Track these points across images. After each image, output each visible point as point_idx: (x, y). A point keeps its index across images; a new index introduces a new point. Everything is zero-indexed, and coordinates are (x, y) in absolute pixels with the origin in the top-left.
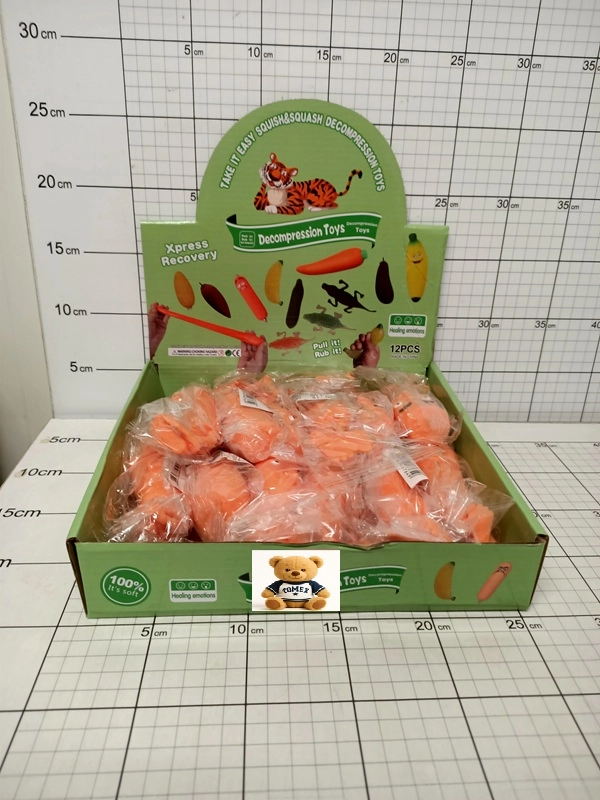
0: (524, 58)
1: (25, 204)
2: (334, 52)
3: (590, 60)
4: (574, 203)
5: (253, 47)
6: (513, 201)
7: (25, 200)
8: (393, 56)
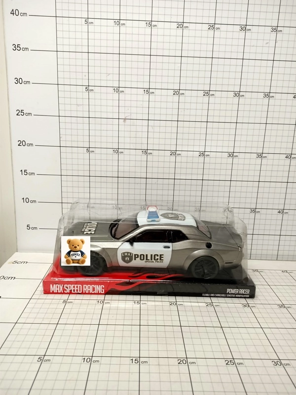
0: (236, 93)
1: (12, 153)
2: (151, 91)
3: (266, 94)
4: (264, 155)
5: (115, 88)
6: (235, 154)
7: (11, 151)
8: (177, 92)
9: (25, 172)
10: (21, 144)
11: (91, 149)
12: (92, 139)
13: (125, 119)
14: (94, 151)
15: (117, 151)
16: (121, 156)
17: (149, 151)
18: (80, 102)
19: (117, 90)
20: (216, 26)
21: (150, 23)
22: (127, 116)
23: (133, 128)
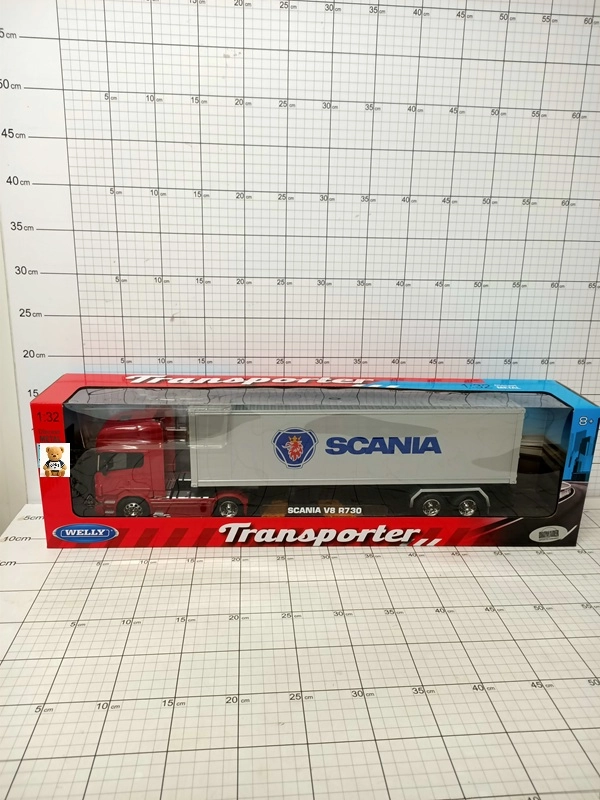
0: (321, 280)
1: (15, 369)
2: (206, 279)
3: (361, 280)
4: (363, 360)
5: (157, 277)
6: (325, 360)
7: (15, 365)
8: (242, 281)
9: (34, 393)
10: (28, 355)
11: (127, 359)
12: (128, 345)
13: (173, 317)
14: (131, 362)
15: (163, 360)
17: (208, 359)
18: (109, 296)
19: (160, 279)
20: (289, 195)
21: (200, 193)
22: (175, 313)
23: (185, 329)
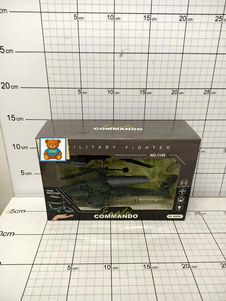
2: (153, 16)
5: (110, 15)
9: (12, 117)
10: (5, 87)
11: (83, 90)
12: (84, 78)
13: (122, 53)
14: (86, 93)
15: (112, 91)
16: (117, 97)
17: (148, 91)
18: (68, 33)
22: (125, 49)
23: (131, 64)
